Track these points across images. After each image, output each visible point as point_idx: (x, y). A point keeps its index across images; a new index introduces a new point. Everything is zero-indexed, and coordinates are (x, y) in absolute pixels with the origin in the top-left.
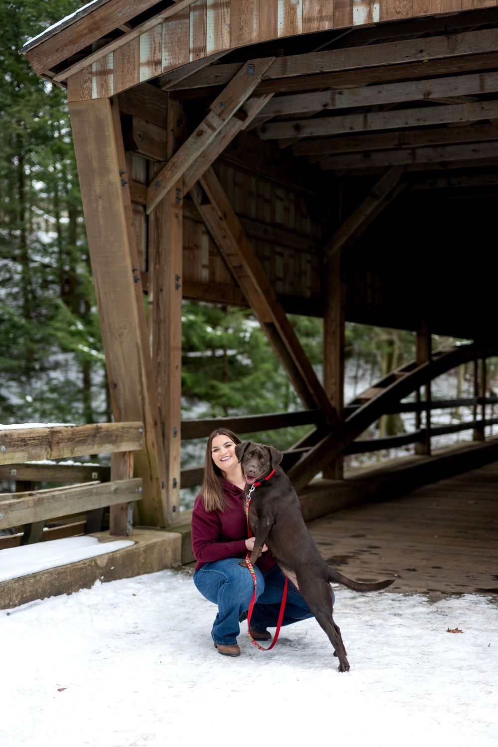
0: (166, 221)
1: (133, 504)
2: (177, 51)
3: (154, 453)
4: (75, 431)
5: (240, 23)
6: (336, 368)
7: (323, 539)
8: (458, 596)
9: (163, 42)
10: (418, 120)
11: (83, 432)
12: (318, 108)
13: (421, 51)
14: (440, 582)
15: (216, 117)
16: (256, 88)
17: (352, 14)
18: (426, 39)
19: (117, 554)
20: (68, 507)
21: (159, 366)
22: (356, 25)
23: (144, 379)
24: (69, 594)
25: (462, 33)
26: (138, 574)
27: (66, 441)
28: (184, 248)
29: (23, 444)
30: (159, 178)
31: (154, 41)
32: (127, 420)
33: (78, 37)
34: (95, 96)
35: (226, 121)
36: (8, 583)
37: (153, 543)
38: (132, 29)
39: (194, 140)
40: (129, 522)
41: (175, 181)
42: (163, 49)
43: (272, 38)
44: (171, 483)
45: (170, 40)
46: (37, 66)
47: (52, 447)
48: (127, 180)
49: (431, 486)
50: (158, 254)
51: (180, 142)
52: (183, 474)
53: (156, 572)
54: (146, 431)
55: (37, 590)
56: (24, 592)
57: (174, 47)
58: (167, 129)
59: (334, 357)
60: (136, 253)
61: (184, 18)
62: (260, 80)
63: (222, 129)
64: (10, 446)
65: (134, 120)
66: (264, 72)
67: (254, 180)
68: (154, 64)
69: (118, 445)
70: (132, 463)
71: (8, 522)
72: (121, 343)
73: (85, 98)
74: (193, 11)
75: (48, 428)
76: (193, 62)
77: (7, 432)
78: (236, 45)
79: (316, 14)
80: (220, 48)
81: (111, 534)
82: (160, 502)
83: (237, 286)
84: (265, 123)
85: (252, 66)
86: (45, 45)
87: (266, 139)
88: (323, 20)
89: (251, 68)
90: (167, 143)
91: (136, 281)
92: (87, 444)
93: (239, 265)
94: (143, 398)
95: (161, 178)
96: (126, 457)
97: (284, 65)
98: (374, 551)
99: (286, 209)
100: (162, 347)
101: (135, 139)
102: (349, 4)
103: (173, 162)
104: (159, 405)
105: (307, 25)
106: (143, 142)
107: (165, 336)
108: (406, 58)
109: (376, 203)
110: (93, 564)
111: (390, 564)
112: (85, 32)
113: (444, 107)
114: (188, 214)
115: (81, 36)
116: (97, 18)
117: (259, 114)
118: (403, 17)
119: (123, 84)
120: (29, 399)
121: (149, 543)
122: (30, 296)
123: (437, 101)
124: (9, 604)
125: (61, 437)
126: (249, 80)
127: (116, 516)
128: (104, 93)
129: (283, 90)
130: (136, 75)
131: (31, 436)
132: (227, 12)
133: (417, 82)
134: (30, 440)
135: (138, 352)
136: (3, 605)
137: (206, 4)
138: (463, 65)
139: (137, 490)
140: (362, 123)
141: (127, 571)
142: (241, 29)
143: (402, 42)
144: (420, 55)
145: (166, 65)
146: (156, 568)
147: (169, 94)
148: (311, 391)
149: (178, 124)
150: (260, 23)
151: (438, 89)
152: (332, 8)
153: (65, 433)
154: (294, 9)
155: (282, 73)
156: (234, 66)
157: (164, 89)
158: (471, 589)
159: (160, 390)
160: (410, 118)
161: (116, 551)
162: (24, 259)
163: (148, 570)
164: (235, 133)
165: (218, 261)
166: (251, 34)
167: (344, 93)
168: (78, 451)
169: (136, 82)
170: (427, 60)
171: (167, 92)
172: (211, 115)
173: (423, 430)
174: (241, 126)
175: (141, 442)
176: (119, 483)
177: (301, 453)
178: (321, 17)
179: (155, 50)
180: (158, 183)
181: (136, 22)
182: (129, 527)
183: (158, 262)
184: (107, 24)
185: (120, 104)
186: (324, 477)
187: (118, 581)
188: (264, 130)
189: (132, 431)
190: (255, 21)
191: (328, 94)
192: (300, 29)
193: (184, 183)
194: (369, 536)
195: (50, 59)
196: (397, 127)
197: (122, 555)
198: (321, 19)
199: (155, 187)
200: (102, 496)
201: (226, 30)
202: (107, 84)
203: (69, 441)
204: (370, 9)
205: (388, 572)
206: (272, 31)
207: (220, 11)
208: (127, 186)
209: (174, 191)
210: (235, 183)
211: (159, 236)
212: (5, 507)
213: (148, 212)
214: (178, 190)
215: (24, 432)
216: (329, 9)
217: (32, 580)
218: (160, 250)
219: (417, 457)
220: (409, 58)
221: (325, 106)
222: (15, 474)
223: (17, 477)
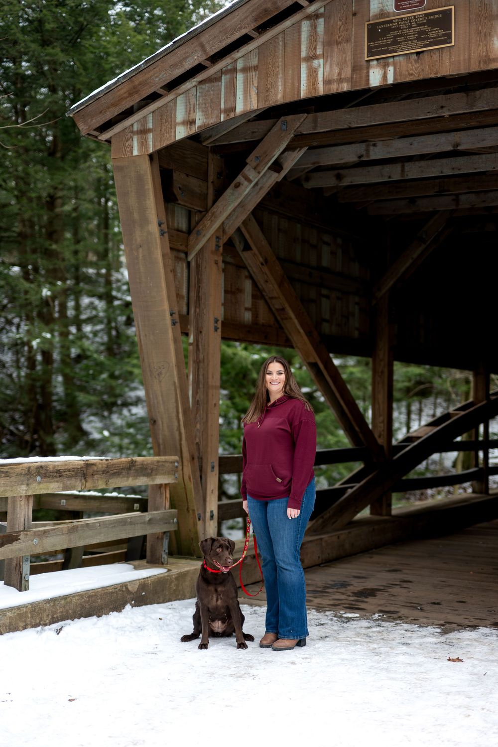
0: (206, 267)
1: (168, 534)
2: (210, 112)
3: (191, 486)
4: (109, 464)
5: (267, 85)
6: (383, 407)
7: (360, 573)
8: (472, 629)
9: (197, 103)
10: (453, 169)
11: (118, 465)
12: (353, 159)
13: (442, 107)
14: (459, 615)
15: (252, 169)
16: (289, 142)
17: (368, 76)
18: (446, 96)
19: (148, 581)
20: (102, 535)
21: (198, 404)
22: (372, 86)
23: (181, 416)
24: (99, 616)
25: (481, 90)
26: (170, 600)
27: (101, 473)
28: (226, 292)
29: (58, 475)
30: (200, 227)
31: (189, 102)
32: (165, 454)
33: (119, 100)
34: (135, 153)
35: (262, 174)
36: (39, 603)
37: (185, 571)
38: (169, 92)
39: (232, 191)
40: (165, 551)
41: (215, 230)
42: (197, 110)
43: (296, 99)
44: (208, 515)
45: (204, 101)
46: (82, 127)
47: (87, 479)
48: (166, 230)
49: (485, 524)
50: (198, 298)
51: (219, 193)
52: (220, 507)
53: (188, 599)
54: (182, 465)
55: (67, 611)
56: (54, 613)
57: (207, 107)
58: (207, 181)
59: (382, 397)
60: (174, 298)
61: (216, 81)
62: (293, 135)
63: (259, 180)
64: (45, 477)
65: (174, 174)
66: (296, 127)
67: (299, 226)
68: (189, 123)
69: (153, 478)
70: (168, 495)
71: (43, 547)
72: (160, 382)
73: (126, 155)
74: (225, 75)
75: (83, 461)
76: (224, 121)
77: (43, 464)
78: (264, 105)
79: (335, 77)
80: (248, 109)
81: (148, 562)
82: (196, 533)
83: (281, 327)
84: (307, 172)
85: (285, 123)
86: (90, 107)
87: (309, 188)
88: (342, 82)
89: (284, 124)
90: (207, 194)
91: (174, 324)
92: (121, 476)
93: (281, 307)
94: (180, 434)
95: (201, 227)
96: (163, 489)
97: (315, 121)
98: (405, 585)
99: (333, 253)
100: (201, 386)
101: (175, 191)
102: (366, 67)
103: (213, 212)
104: (197, 440)
105: (327, 86)
106: (183, 194)
107: (203, 375)
108: (428, 114)
109: (423, 246)
110: (124, 589)
111: (416, 597)
112: (125, 95)
113: (478, 156)
114: (229, 259)
115: (122, 99)
116: (137, 83)
117: (294, 166)
118: (415, 79)
119: (160, 142)
120: (106, 433)
121: (182, 571)
122: (114, 333)
123: (470, 151)
124: (40, 622)
125: (96, 469)
126: (282, 135)
127: (152, 545)
128: (144, 150)
129: (315, 144)
130: (173, 134)
131: (66, 467)
132: (255, 75)
133: (447, 134)
134: (65, 472)
135: (176, 390)
136: (33, 623)
137: (236, 68)
138: (482, 119)
139: (172, 521)
140: (400, 172)
141: (159, 597)
142: (267, 91)
143: (424, 99)
144: (440, 111)
145: (200, 124)
146: (188, 596)
147: (209, 149)
148: (357, 429)
149: (218, 176)
150: (284, 85)
151: (467, 140)
152: (351, 71)
153: (100, 466)
154: (315, 71)
155: (313, 129)
156: (269, 122)
157: (204, 144)
158: (488, 622)
159: (198, 426)
160: (446, 168)
161: (147, 578)
162: (108, 298)
163: (180, 597)
164: (271, 185)
165: (261, 303)
166: (276, 95)
167: (378, 144)
168: (113, 483)
169: (172, 141)
170: (447, 115)
171: (208, 147)
172: (247, 168)
173: (481, 469)
174: (277, 177)
175: (177, 475)
176: (154, 514)
177: (345, 490)
178: (340, 79)
179: (190, 111)
180: (198, 231)
181: (172, 85)
182: (165, 556)
183: (198, 305)
184: (146, 88)
185: (160, 159)
186: (371, 513)
187: (149, 606)
188: (307, 179)
189: (167, 465)
190: (280, 83)
191: (363, 146)
192: (321, 90)
193: (224, 231)
194: (405, 571)
195: (94, 120)
196: (433, 175)
197: (154, 581)
198: (340, 81)
199: (195, 235)
200: (136, 525)
201: (254, 92)
202: (146, 142)
203: (103, 473)
204: (385, 72)
205: (412, 605)
206: (296, 93)
207: (249, 74)
208: (166, 235)
209: (214, 239)
210: (279, 230)
211: (199, 281)
212: (40, 533)
213: (190, 259)
214: (217, 237)
215: (59, 464)
216: (347, 72)
217: (63, 602)
218: (200, 294)
219: (474, 495)
220: (431, 114)
221: (360, 157)
222: (65, 504)
223: (67, 507)
